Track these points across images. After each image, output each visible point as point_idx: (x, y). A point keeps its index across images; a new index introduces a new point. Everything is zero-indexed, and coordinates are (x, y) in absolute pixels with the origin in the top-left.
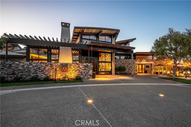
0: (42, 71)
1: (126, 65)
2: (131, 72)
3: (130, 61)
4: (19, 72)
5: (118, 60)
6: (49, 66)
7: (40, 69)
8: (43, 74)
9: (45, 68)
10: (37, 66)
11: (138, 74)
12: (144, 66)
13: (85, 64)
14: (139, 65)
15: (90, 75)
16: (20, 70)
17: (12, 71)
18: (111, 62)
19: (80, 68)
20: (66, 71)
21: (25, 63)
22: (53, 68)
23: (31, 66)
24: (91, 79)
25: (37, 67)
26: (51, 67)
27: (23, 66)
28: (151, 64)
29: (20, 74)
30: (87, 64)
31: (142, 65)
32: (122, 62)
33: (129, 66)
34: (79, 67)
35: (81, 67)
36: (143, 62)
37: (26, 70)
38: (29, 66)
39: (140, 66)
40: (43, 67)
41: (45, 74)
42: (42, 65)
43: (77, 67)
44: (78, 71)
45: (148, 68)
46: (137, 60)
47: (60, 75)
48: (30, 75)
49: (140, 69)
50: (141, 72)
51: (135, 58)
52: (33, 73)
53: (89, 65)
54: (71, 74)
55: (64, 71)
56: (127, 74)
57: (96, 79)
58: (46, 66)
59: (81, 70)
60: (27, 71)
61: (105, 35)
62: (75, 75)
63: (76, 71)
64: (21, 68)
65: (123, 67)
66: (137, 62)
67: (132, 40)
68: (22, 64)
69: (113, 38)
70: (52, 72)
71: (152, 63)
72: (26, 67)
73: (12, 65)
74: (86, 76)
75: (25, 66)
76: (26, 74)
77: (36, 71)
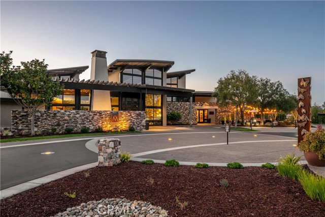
0: (90, 121)
1: (181, 110)
2: (188, 121)
3: (187, 105)
4: (65, 123)
5: (169, 103)
6: (98, 114)
7: (88, 119)
8: (91, 125)
9: (93, 118)
10: (84, 115)
11: (198, 124)
12: (206, 112)
13: (137, 112)
14: (199, 110)
15: (143, 126)
16: (66, 120)
17: (56, 122)
18: (161, 108)
19: (132, 117)
20: (116, 121)
21: (71, 112)
22: (103, 118)
23: (78, 116)
24: (144, 130)
25: (84, 117)
26: (100, 116)
27: (69, 116)
28: (216, 109)
29: (66, 125)
30: (140, 112)
31: (204, 110)
32: (175, 106)
33: (186, 112)
34: (131, 115)
35: (133, 115)
36: (204, 107)
37: (73, 120)
38: (76, 116)
39: (201, 112)
40: (92, 117)
41: (93, 125)
42: (91, 114)
43: (129, 116)
44: (129, 121)
45: (211, 115)
46: (197, 103)
47: (109, 126)
48: (76, 126)
49: (200, 117)
50: (202, 121)
51: (194, 101)
52: (80, 124)
53: (142, 113)
54: (122, 125)
55: (114, 121)
56: (183, 124)
57: (150, 130)
58: (94, 115)
59: (133, 120)
60: (74, 122)
61: (153, 68)
62: (127, 126)
63: (128, 121)
64: (66, 118)
65: (178, 114)
66: (198, 107)
67: (189, 72)
68: (68, 113)
69: (165, 71)
70: (101, 122)
71: (217, 107)
72: (73, 117)
73: (57, 115)
74: (138, 126)
75: (71, 116)
76: (72, 125)
77: (83, 122)
